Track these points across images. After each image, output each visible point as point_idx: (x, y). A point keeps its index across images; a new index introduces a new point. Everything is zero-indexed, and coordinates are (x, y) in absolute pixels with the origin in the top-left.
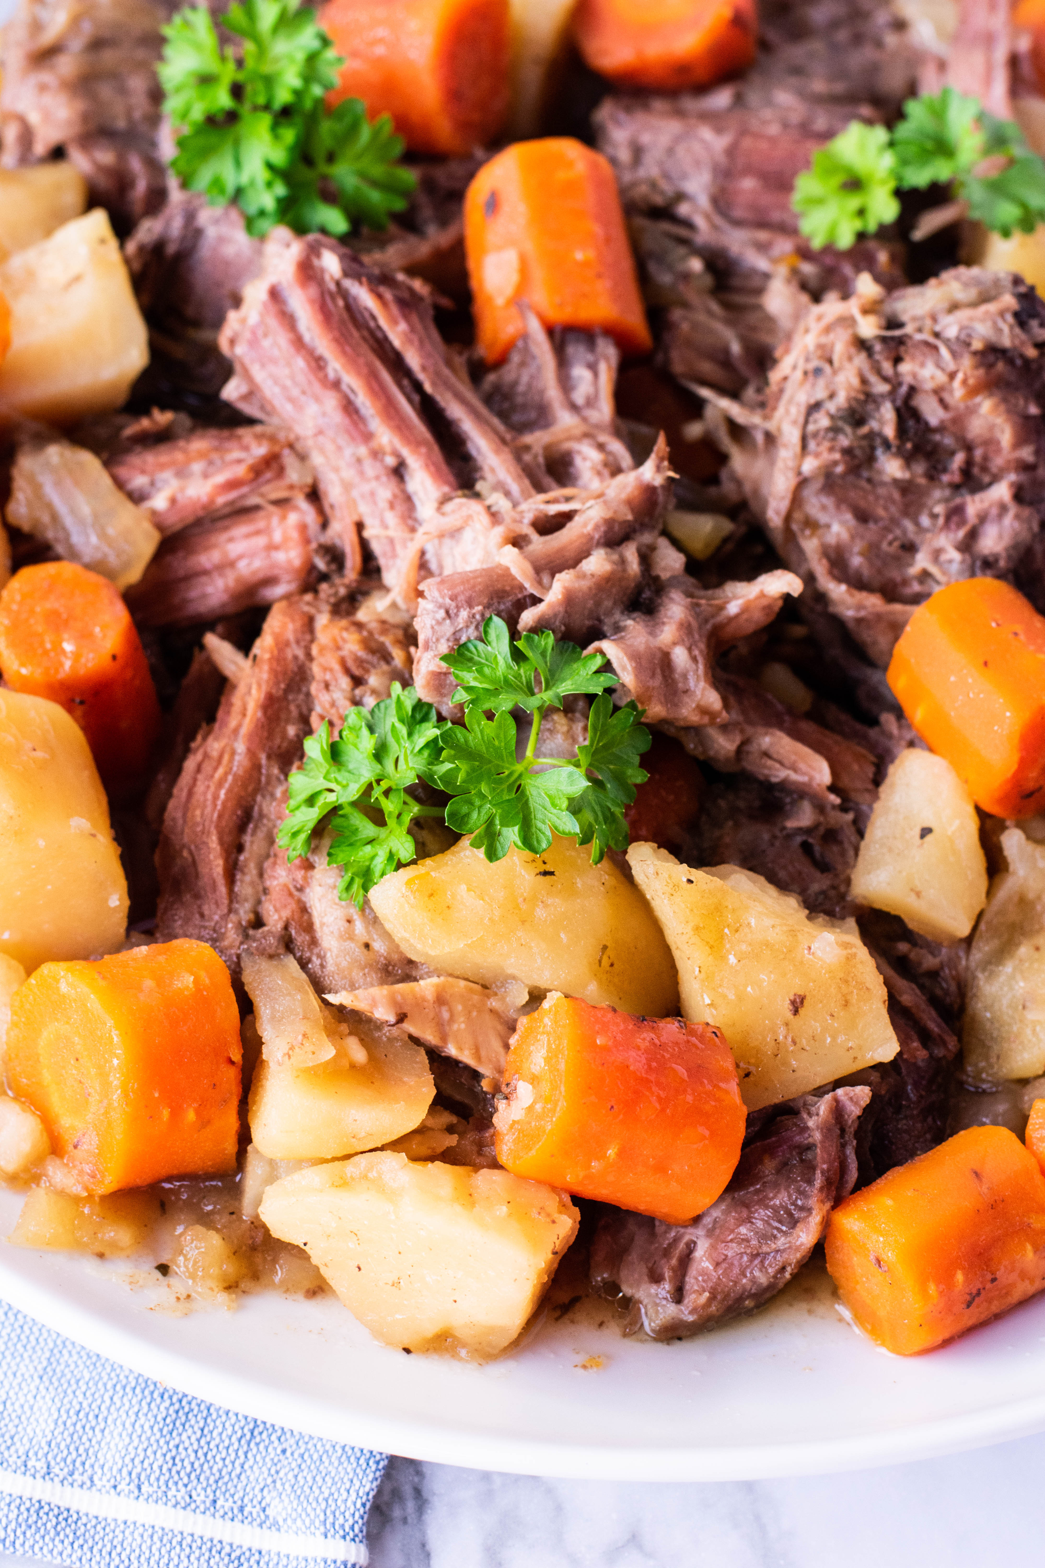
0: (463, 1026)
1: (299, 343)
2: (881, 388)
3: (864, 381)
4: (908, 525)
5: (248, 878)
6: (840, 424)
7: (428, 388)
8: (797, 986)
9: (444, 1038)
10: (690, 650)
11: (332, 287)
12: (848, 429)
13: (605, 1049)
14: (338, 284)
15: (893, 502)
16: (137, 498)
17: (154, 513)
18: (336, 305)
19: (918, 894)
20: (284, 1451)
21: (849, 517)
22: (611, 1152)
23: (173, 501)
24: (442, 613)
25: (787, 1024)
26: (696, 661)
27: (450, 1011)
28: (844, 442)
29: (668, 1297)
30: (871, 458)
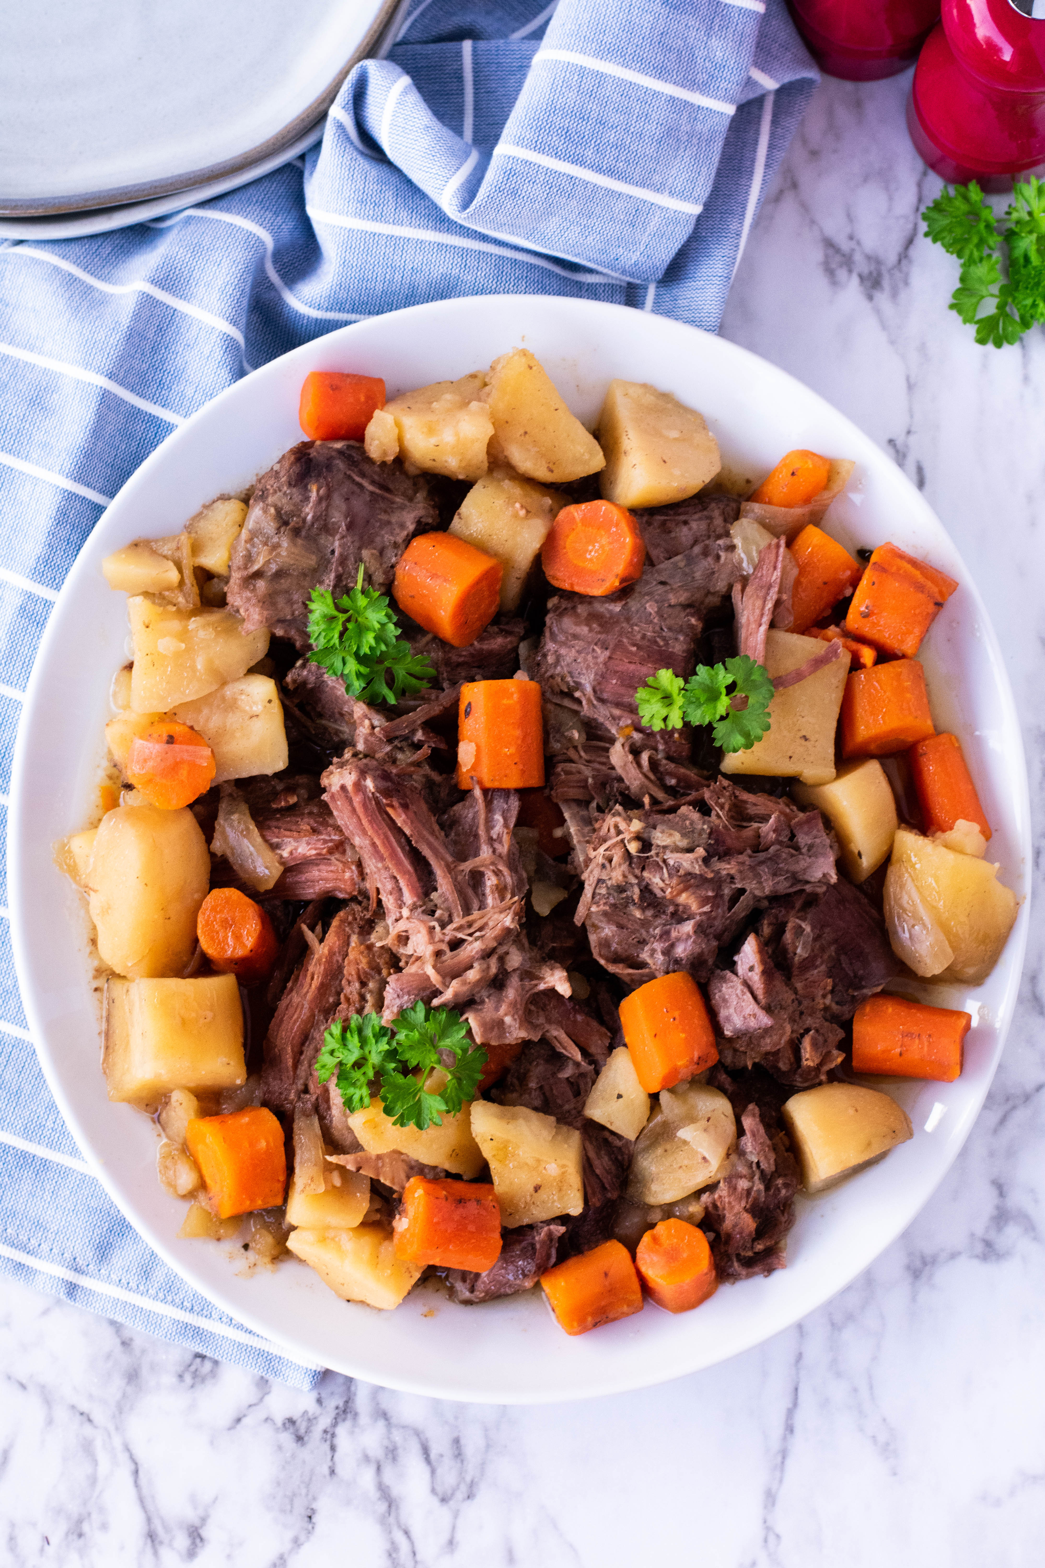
0: (387, 1173)
1: (354, 810)
2: (634, 880)
3: (626, 876)
4: (643, 931)
5: (303, 1068)
6: (612, 892)
7: (414, 844)
8: (538, 1181)
9: (378, 1175)
10: (513, 1016)
11: (370, 795)
12: (616, 894)
13: (438, 1223)
14: (373, 794)
15: (637, 924)
16: (274, 848)
17: (282, 856)
18: (371, 804)
21: (614, 927)
23: (291, 853)
24: (395, 996)
25: (531, 1196)
26: (515, 1020)
27: (383, 1162)
28: (612, 901)
29: (467, 1289)
30: (627, 906)
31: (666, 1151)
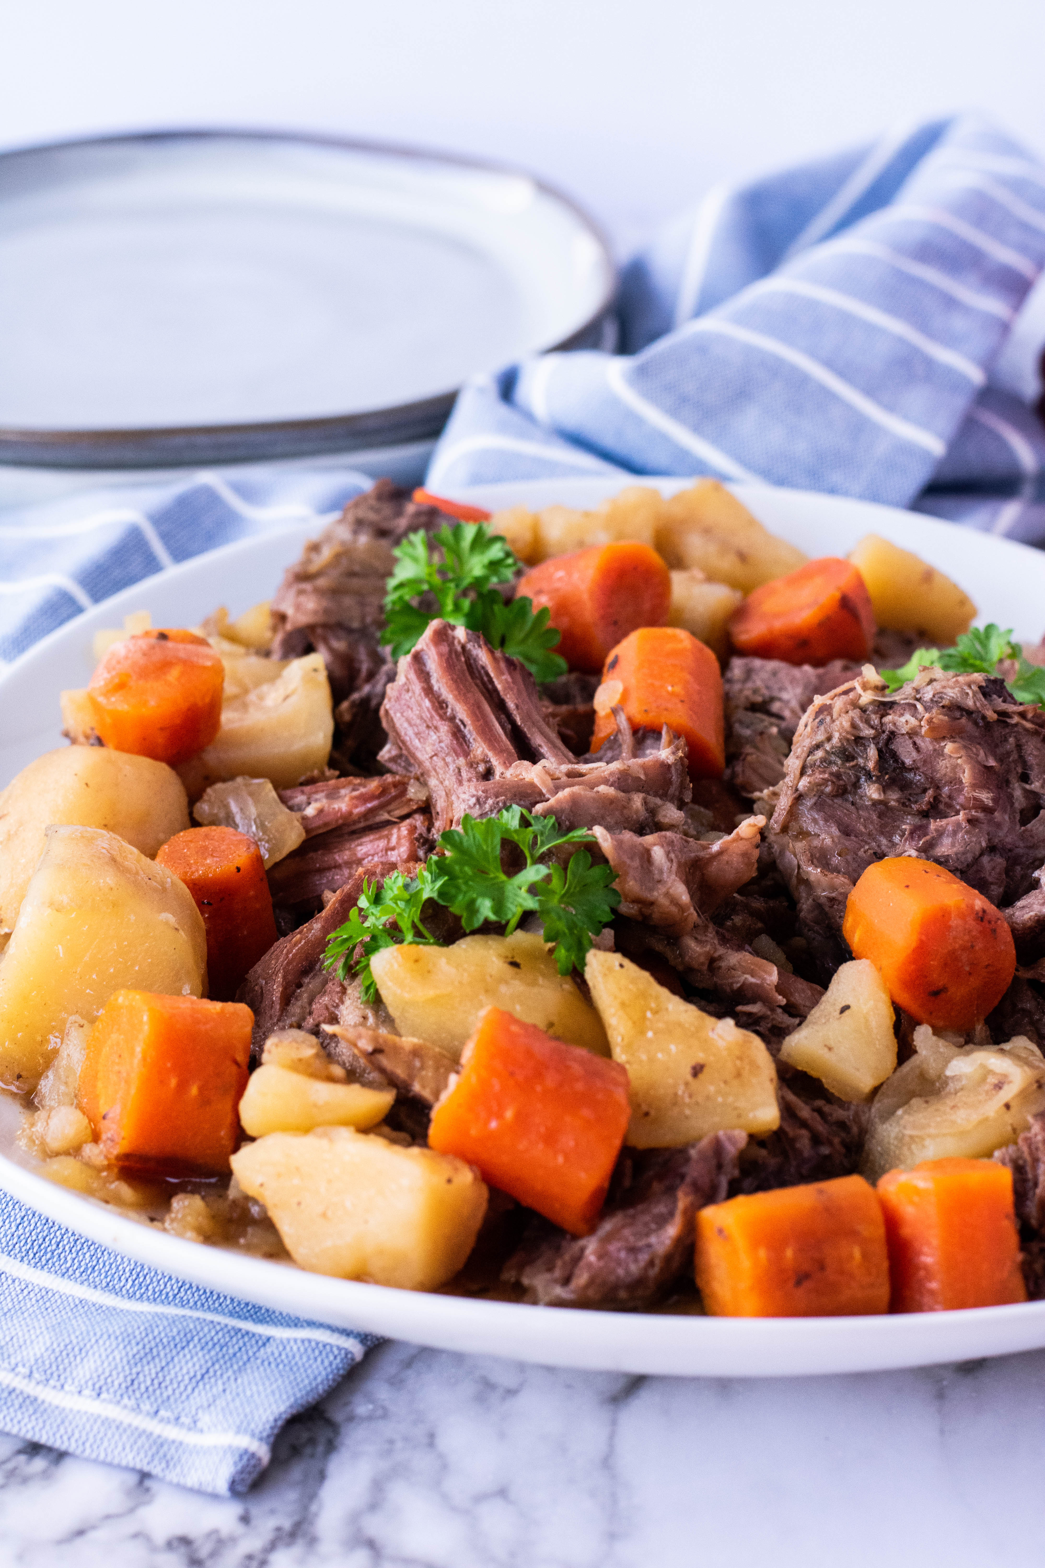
0: (430, 1074)
1: (429, 690)
2: (868, 732)
3: (854, 727)
4: (884, 841)
5: (299, 1003)
6: (833, 758)
7: (519, 721)
8: (700, 1057)
9: (413, 1078)
10: (668, 854)
11: (459, 648)
12: (839, 762)
14: (463, 647)
15: (872, 822)
16: (294, 808)
17: (304, 819)
18: (460, 662)
19: (830, 1049)
20: (224, 1391)
21: (835, 830)
22: (509, 1114)
23: (321, 812)
24: (474, 800)
25: (687, 1084)
26: (671, 861)
28: (833, 769)
29: (556, 1281)
30: (856, 785)
31: (927, 1102)
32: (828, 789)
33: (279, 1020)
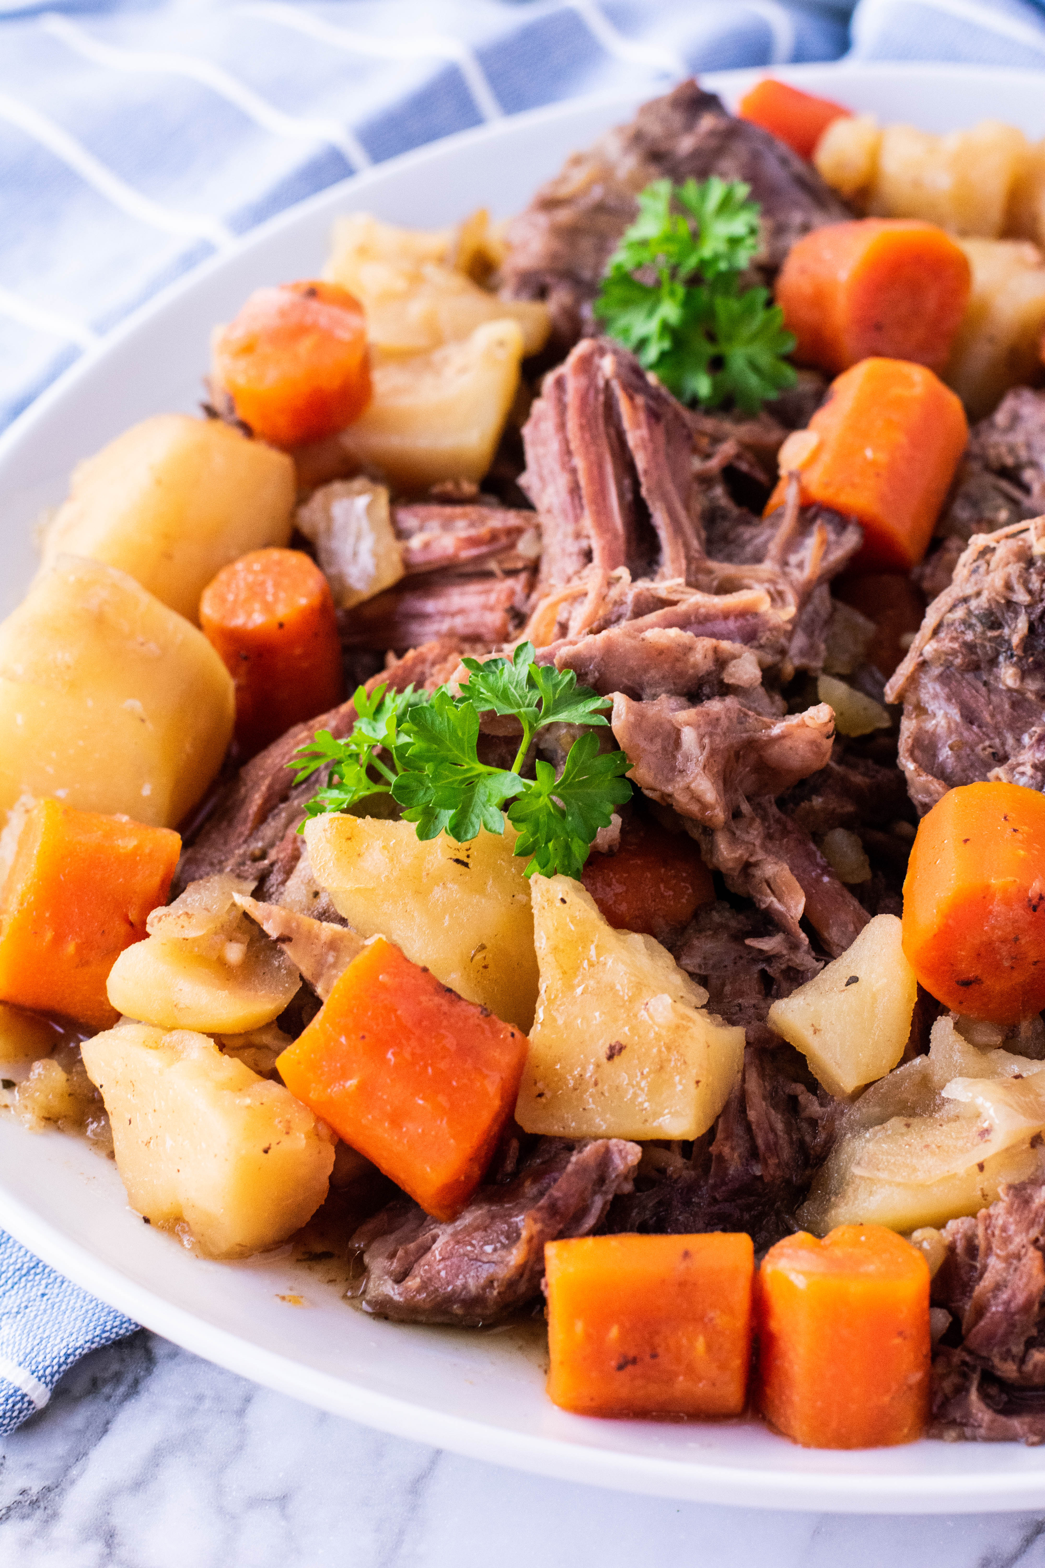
1: (562, 430)
2: (1021, 597)
3: (1009, 587)
4: (1010, 740)
5: (274, 823)
6: (974, 621)
7: (644, 492)
8: (622, 1033)
10: (701, 737)
11: (601, 383)
12: (979, 628)
14: (607, 383)
15: (1002, 712)
16: (401, 534)
17: (407, 550)
18: (596, 399)
19: (816, 1031)
20: (43, 1295)
21: (955, 712)
22: (351, 1083)
23: (426, 546)
25: (598, 1066)
26: (703, 747)
27: (337, 958)
28: (969, 636)
29: (390, 1273)
30: (993, 662)
31: (908, 1125)
32: (958, 661)
33: (245, 842)
